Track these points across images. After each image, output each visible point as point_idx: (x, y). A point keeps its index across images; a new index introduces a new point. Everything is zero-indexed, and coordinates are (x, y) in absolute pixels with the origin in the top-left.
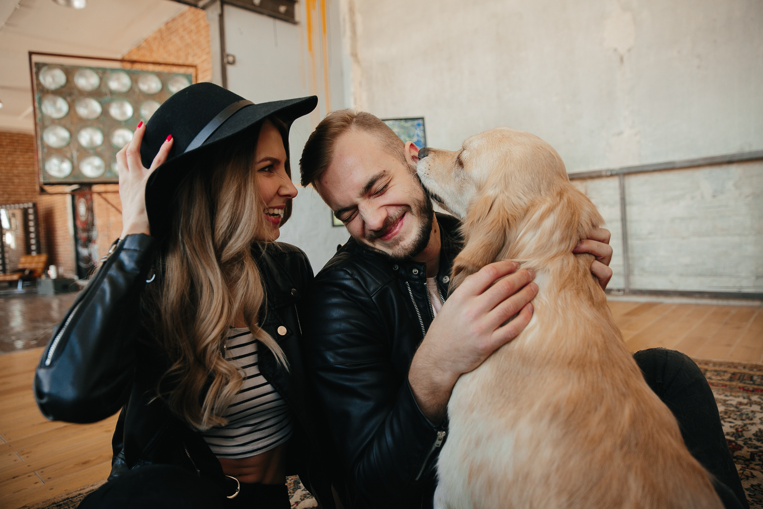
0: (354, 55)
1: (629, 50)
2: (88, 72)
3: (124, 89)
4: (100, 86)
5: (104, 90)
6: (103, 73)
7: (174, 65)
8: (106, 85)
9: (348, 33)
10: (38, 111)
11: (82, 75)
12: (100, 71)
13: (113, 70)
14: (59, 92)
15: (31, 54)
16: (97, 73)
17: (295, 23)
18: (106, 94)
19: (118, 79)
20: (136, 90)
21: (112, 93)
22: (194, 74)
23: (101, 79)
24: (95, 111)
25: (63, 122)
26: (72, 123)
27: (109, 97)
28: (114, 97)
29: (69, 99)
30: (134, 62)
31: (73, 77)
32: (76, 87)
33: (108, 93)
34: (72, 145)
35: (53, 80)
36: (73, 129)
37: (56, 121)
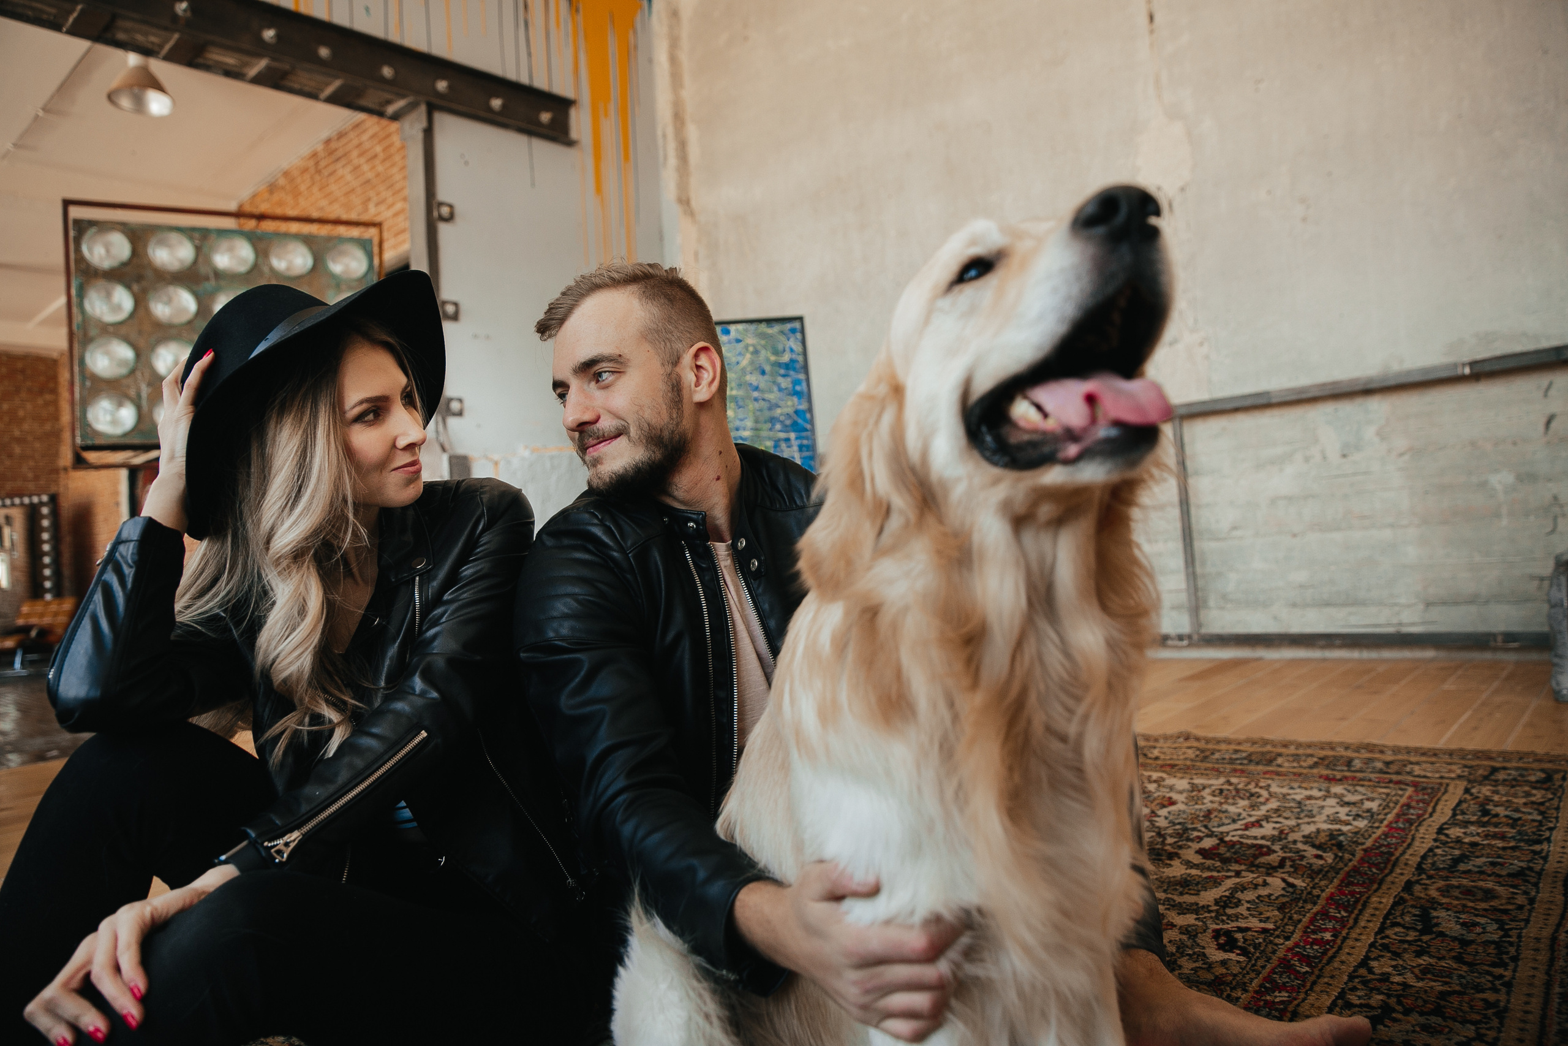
0: (685, 202)
2: (174, 237)
3: (243, 269)
4: (195, 262)
5: (203, 270)
6: (202, 239)
7: (338, 222)
8: (208, 261)
9: (672, 160)
10: (75, 310)
11: (162, 243)
12: (197, 235)
13: (222, 233)
14: (118, 275)
15: (67, 203)
16: (191, 239)
17: (570, 143)
18: (207, 279)
19: (231, 250)
20: (266, 269)
21: (218, 275)
22: (376, 241)
23: (198, 249)
24: (185, 310)
25: (123, 330)
26: (140, 332)
27: (213, 282)
28: (223, 283)
29: (135, 287)
30: (261, 217)
31: (145, 246)
32: (150, 265)
33: (212, 275)
34: (138, 374)
35: (108, 251)
36: (142, 343)
37: (111, 329)
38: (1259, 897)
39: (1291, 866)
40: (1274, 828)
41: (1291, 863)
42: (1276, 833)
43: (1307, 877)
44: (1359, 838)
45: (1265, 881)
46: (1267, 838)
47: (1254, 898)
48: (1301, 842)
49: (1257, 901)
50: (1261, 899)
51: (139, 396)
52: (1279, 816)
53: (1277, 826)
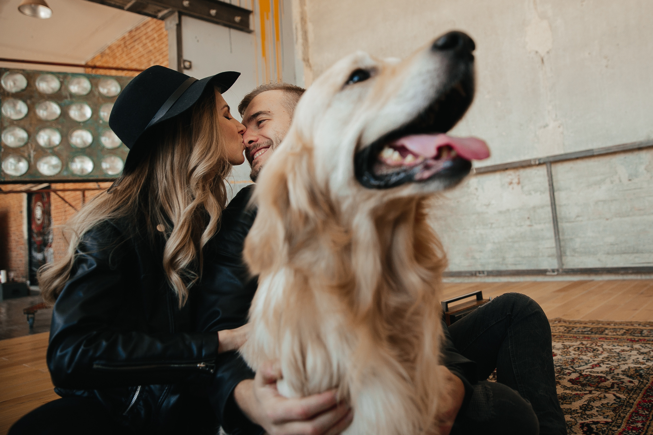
0: (306, 60)
1: (548, 52)
2: (49, 77)
3: (85, 93)
4: (60, 89)
5: (64, 93)
6: (64, 78)
8: (67, 89)
9: (300, 41)
11: (43, 80)
12: (61, 76)
13: (74, 75)
16: (58, 78)
17: (250, 32)
18: (66, 98)
19: (79, 83)
20: (96, 93)
21: (72, 95)
23: (62, 83)
24: (55, 113)
25: (22, 123)
26: (31, 124)
27: (69, 99)
28: (74, 100)
29: (29, 102)
30: (94, 67)
31: (34, 81)
32: (37, 90)
33: (68, 96)
34: (29, 145)
35: (15, 84)
36: (31, 129)
37: (15, 122)
38: (602, 404)
39: (617, 387)
40: (607, 367)
41: (617, 386)
42: (608, 370)
43: (626, 393)
44: (650, 371)
45: (605, 396)
46: (604, 372)
47: (600, 405)
48: (621, 374)
49: (601, 406)
50: (604, 405)
51: (29, 156)
52: (609, 361)
53: (608, 366)
